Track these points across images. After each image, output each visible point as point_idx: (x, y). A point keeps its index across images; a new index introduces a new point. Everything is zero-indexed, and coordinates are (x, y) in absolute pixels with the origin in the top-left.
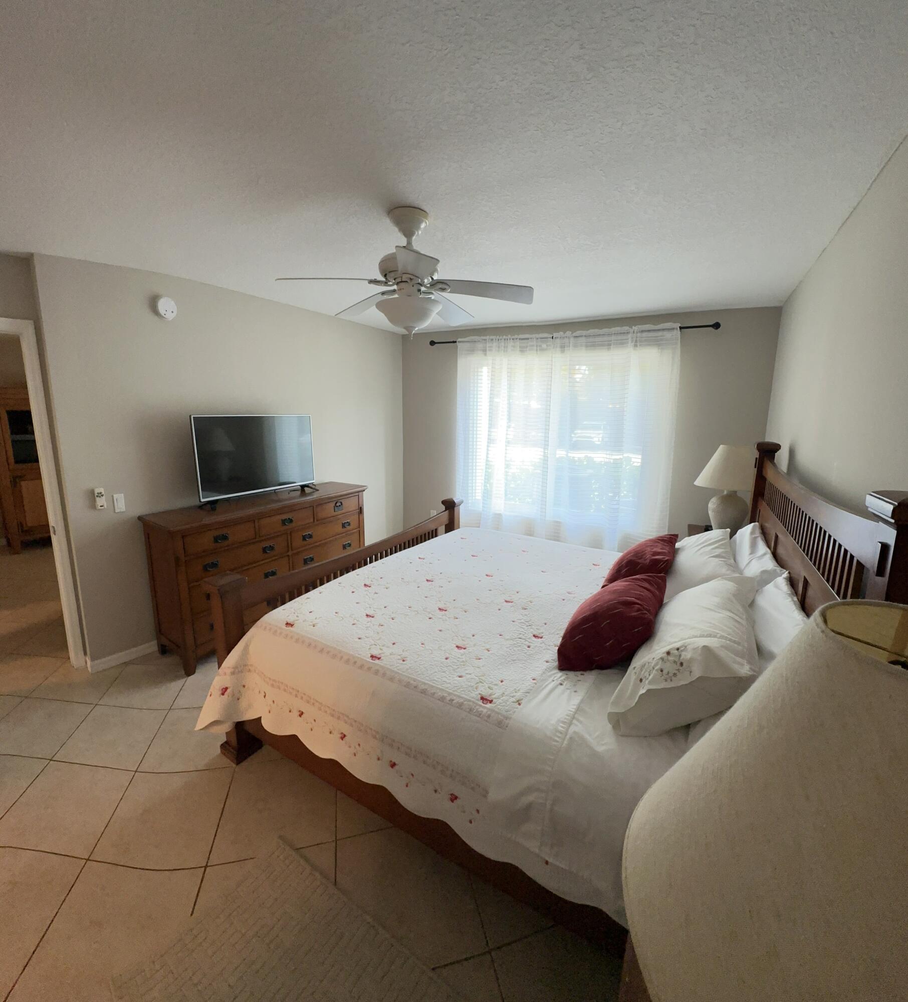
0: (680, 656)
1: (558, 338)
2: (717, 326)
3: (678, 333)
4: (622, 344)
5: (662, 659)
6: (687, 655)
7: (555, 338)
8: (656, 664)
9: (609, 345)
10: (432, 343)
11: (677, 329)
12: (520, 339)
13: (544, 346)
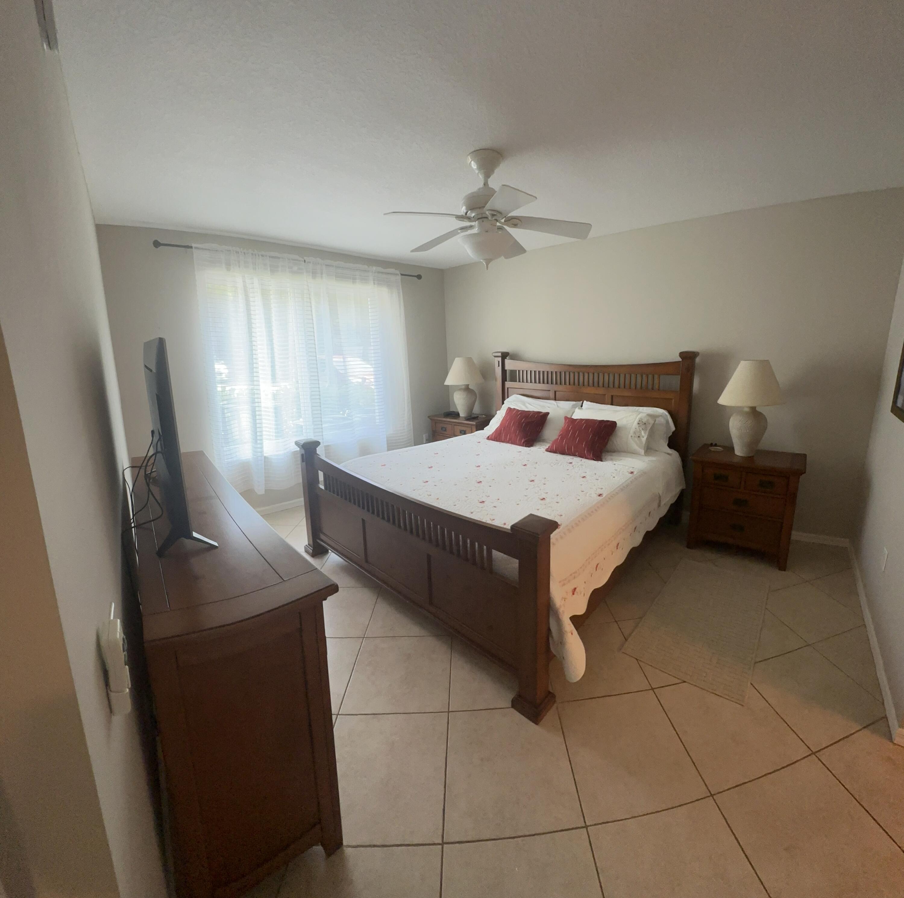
0: (643, 422)
1: (310, 262)
2: (419, 277)
3: (399, 277)
4: (364, 280)
5: (639, 426)
6: (645, 420)
7: (308, 262)
8: (639, 429)
9: (354, 279)
10: (157, 244)
11: (399, 275)
12: (270, 257)
13: (295, 268)
